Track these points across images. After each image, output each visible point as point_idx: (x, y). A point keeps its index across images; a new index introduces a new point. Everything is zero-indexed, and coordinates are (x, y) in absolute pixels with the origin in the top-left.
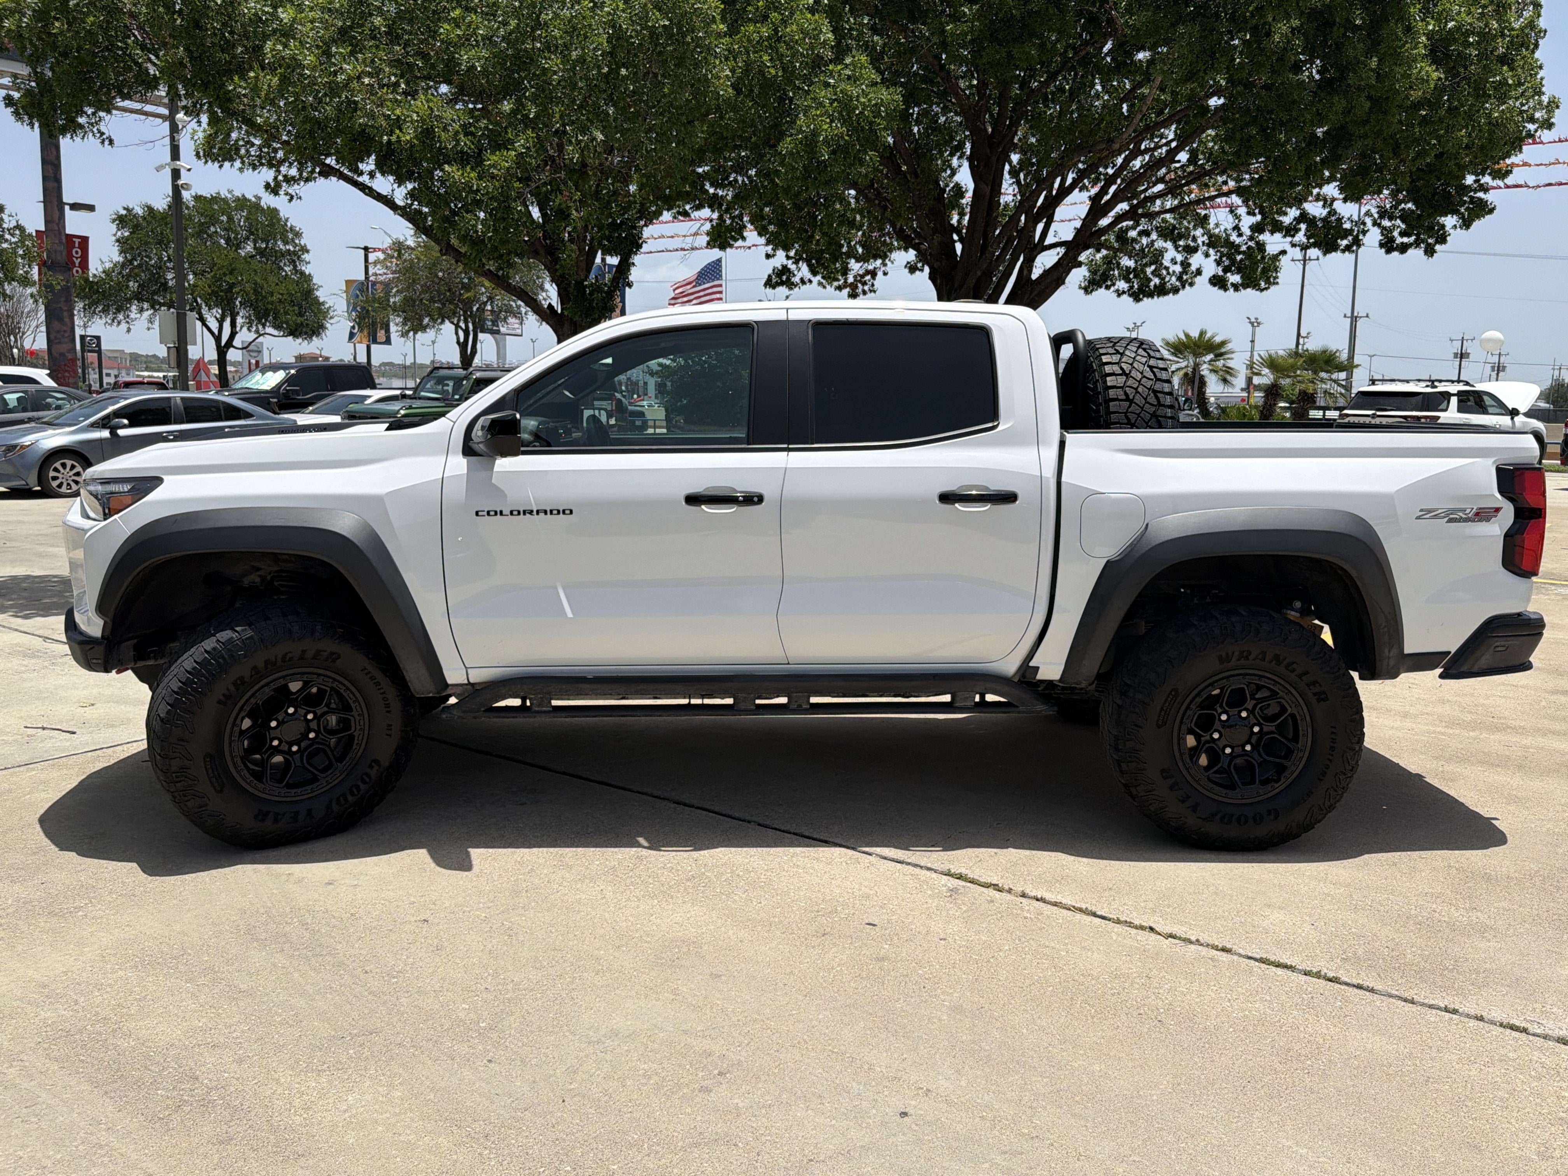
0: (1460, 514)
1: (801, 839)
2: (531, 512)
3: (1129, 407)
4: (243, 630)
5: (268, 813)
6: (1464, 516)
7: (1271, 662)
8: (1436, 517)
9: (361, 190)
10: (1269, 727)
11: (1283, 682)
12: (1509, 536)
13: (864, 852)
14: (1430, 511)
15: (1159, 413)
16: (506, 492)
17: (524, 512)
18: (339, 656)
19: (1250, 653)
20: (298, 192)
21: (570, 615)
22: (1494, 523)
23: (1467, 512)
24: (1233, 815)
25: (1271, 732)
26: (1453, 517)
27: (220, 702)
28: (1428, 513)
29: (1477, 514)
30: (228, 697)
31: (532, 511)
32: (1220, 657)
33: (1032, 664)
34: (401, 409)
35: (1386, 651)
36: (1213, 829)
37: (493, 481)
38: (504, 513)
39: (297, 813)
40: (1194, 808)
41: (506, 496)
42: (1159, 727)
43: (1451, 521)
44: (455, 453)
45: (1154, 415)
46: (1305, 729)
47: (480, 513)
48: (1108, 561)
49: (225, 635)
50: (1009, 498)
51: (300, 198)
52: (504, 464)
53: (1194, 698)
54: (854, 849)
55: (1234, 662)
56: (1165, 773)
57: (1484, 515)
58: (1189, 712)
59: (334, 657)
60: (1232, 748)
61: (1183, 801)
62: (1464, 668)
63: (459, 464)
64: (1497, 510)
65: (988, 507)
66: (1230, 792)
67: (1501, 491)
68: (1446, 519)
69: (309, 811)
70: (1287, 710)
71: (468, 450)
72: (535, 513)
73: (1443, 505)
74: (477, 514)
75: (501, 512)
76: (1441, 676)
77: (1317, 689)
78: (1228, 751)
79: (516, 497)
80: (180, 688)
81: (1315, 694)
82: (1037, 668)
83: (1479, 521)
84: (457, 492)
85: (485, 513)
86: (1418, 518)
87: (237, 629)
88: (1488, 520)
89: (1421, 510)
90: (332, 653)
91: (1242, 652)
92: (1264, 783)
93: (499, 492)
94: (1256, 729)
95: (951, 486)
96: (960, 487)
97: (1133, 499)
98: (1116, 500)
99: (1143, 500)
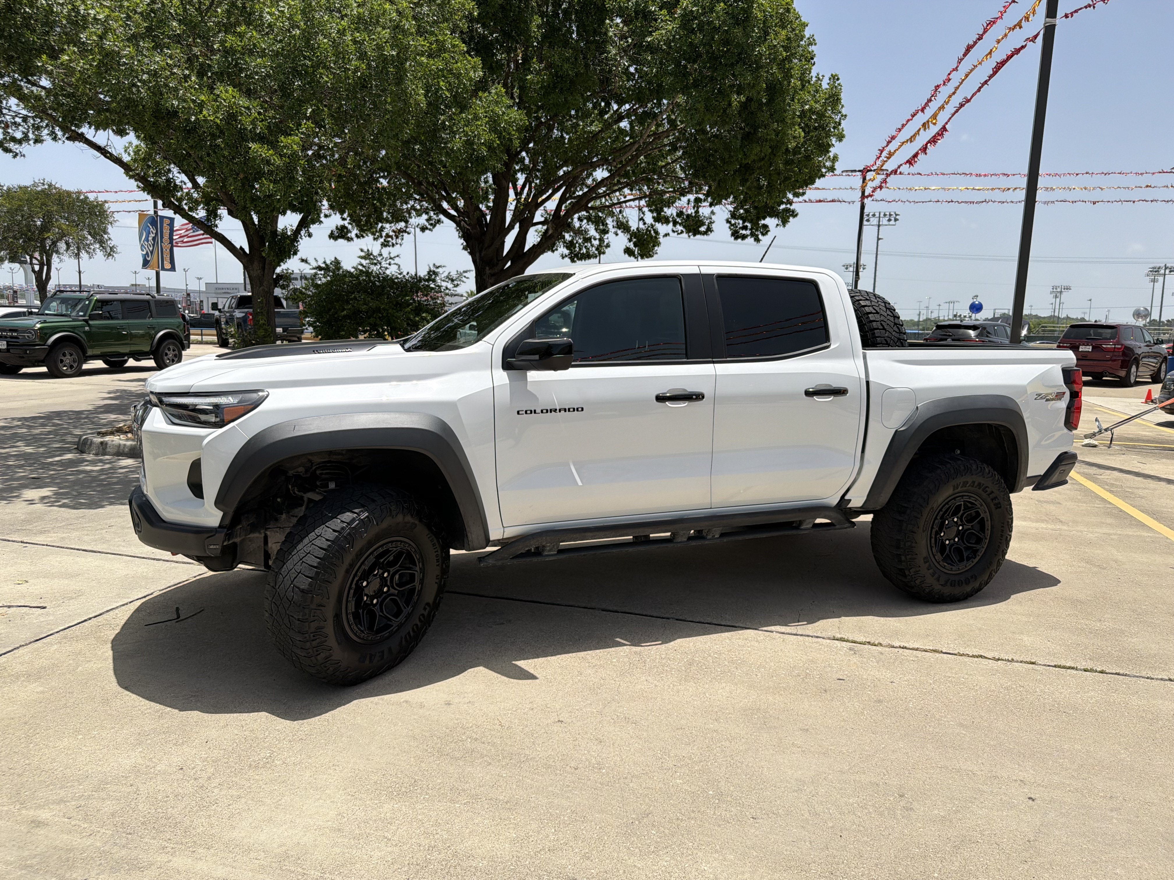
0: (1050, 396)
1: (719, 627)
4: (360, 512)
5: (366, 655)
6: (1051, 398)
8: (1041, 398)
9: (102, 154)
10: (968, 526)
11: (979, 499)
12: (1068, 409)
13: (762, 631)
16: (538, 396)
17: (551, 411)
18: (414, 528)
19: (967, 483)
20: (21, 150)
21: (580, 484)
22: (1062, 401)
23: (1053, 394)
24: (953, 581)
25: (969, 529)
26: (1048, 398)
27: (347, 571)
28: (1039, 396)
29: (1056, 396)
30: (351, 566)
31: (556, 410)
32: (954, 486)
33: (847, 497)
34: (37, 323)
35: (1022, 476)
36: (947, 591)
37: (528, 388)
38: (537, 412)
39: (383, 652)
40: (938, 579)
41: (538, 399)
43: (1047, 400)
44: (497, 368)
46: (988, 524)
47: (520, 412)
48: (896, 431)
49: (348, 516)
50: (843, 392)
51: (24, 156)
52: (533, 375)
53: (939, 512)
54: (756, 629)
55: (959, 489)
57: (1059, 396)
58: (936, 521)
59: (411, 528)
60: (949, 540)
61: (934, 576)
62: (1046, 484)
63: (502, 377)
64: (1063, 394)
65: (832, 398)
66: (953, 567)
67: (1065, 383)
68: (1045, 399)
69: (390, 649)
70: (980, 515)
71: (507, 366)
72: (558, 411)
73: (1045, 392)
74: (518, 413)
75: (535, 411)
76: (1033, 489)
78: (947, 542)
79: (545, 400)
80: (319, 563)
81: (995, 505)
82: (850, 500)
83: (1057, 400)
84: (504, 396)
85: (524, 412)
86: (1035, 399)
87: (356, 511)
88: (1060, 400)
89: (1036, 395)
90: (410, 525)
91: (964, 482)
92: (968, 559)
93: (533, 396)
94: (961, 528)
95: (811, 386)
96: (816, 386)
97: (909, 391)
98: (901, 392)
99: (915, 392)
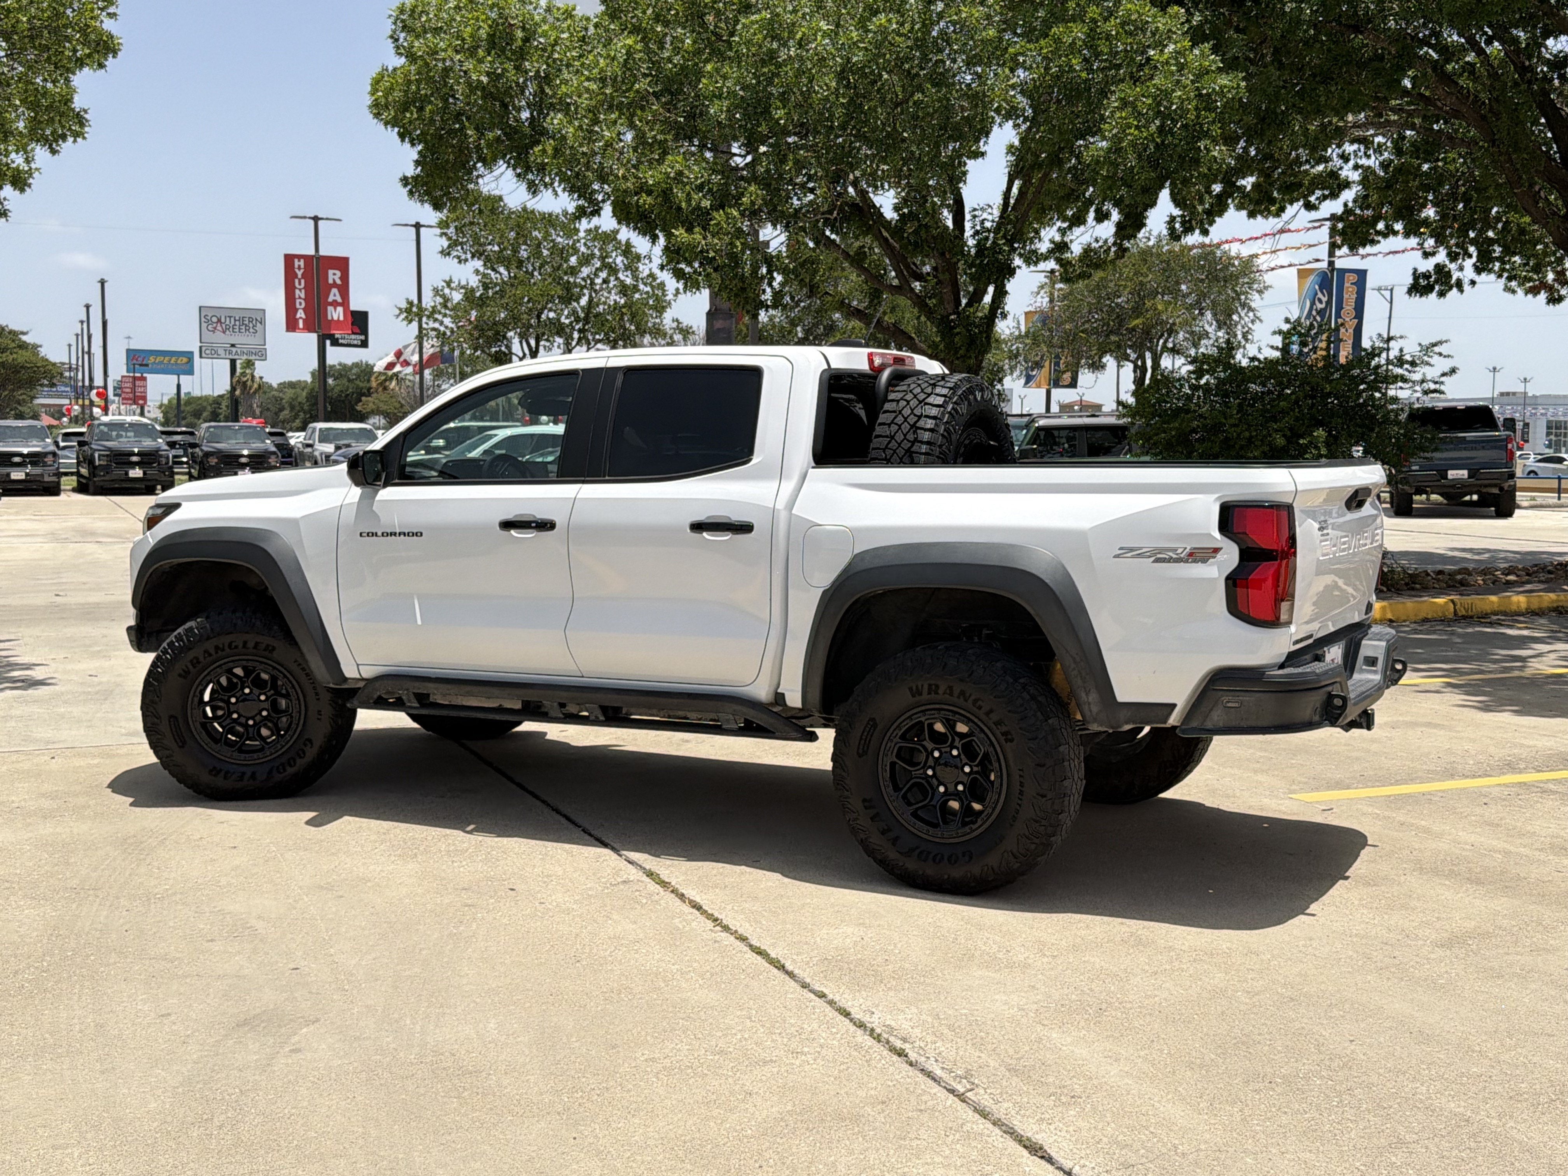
0: (1171, 554)
2: (395, 534)
3: (889, 442)
4: (201, 622)
5: (221, 770)
6: (1174, 556)
7: (959, 697)
8: (1139, 556)
11: (976, 720)
12: (1233, 581)
13: (619, 854)
14: (1131, 550)
15: (914, 449)
16: (381, 517)
17: (391, 534)
18: (274, 649)
19: (937, 686)
21: (419, 622)
22: (1212, 564)
23: (1179, 551)
24: (929, 853)
26: (1161, 557)
27: (180, 675)
28: (1127, 551)
29: (1191, 554)
30: (187, 672)
32: (911, 689)
33: (780, 690)
35: (1083, 695)
36: (912, 864)
37: (374, 507)
38: (378, 534)
39: (244, 774)
40: (895, 841)
41: (381, 520)
42: (860, 756)
43: (1157, 561)
45: (909, 451)
47: (363, 535)
48: (824, 591)
50: (745, 528)
54: (617, 851)
55: (925, 697)
56: (868, 803)
57: (1199, 555)
58: (890, 744)
59: (271, 649)
60: (945, 786)
61: (883, 833)
62: (1194, 724)
64: (1216, 550)
65: (729, 536)
66: (931, 830)
67: (1222, 530)
68: (1153, 559)
69: (254, 774)
72: (398, 534)
73: (1148, 544)
74: (361, 535)
75: (376, 534)
77: (1004, 729)
79: (387, 521)
81: (1002, 734)
82: (784, 695)
83: (1195, 561)
84: (350, 516)
85: (366, 534)
86: (1117, 556)
88: (1204, 561)
89: (1121, 549)
90: (268, 646)
93: (375, 517)
94: (967, 769)
95: (701, 516)
96: (708, 518)
97: (844, 531)
98: (830, 532)
99: (855, 533)
